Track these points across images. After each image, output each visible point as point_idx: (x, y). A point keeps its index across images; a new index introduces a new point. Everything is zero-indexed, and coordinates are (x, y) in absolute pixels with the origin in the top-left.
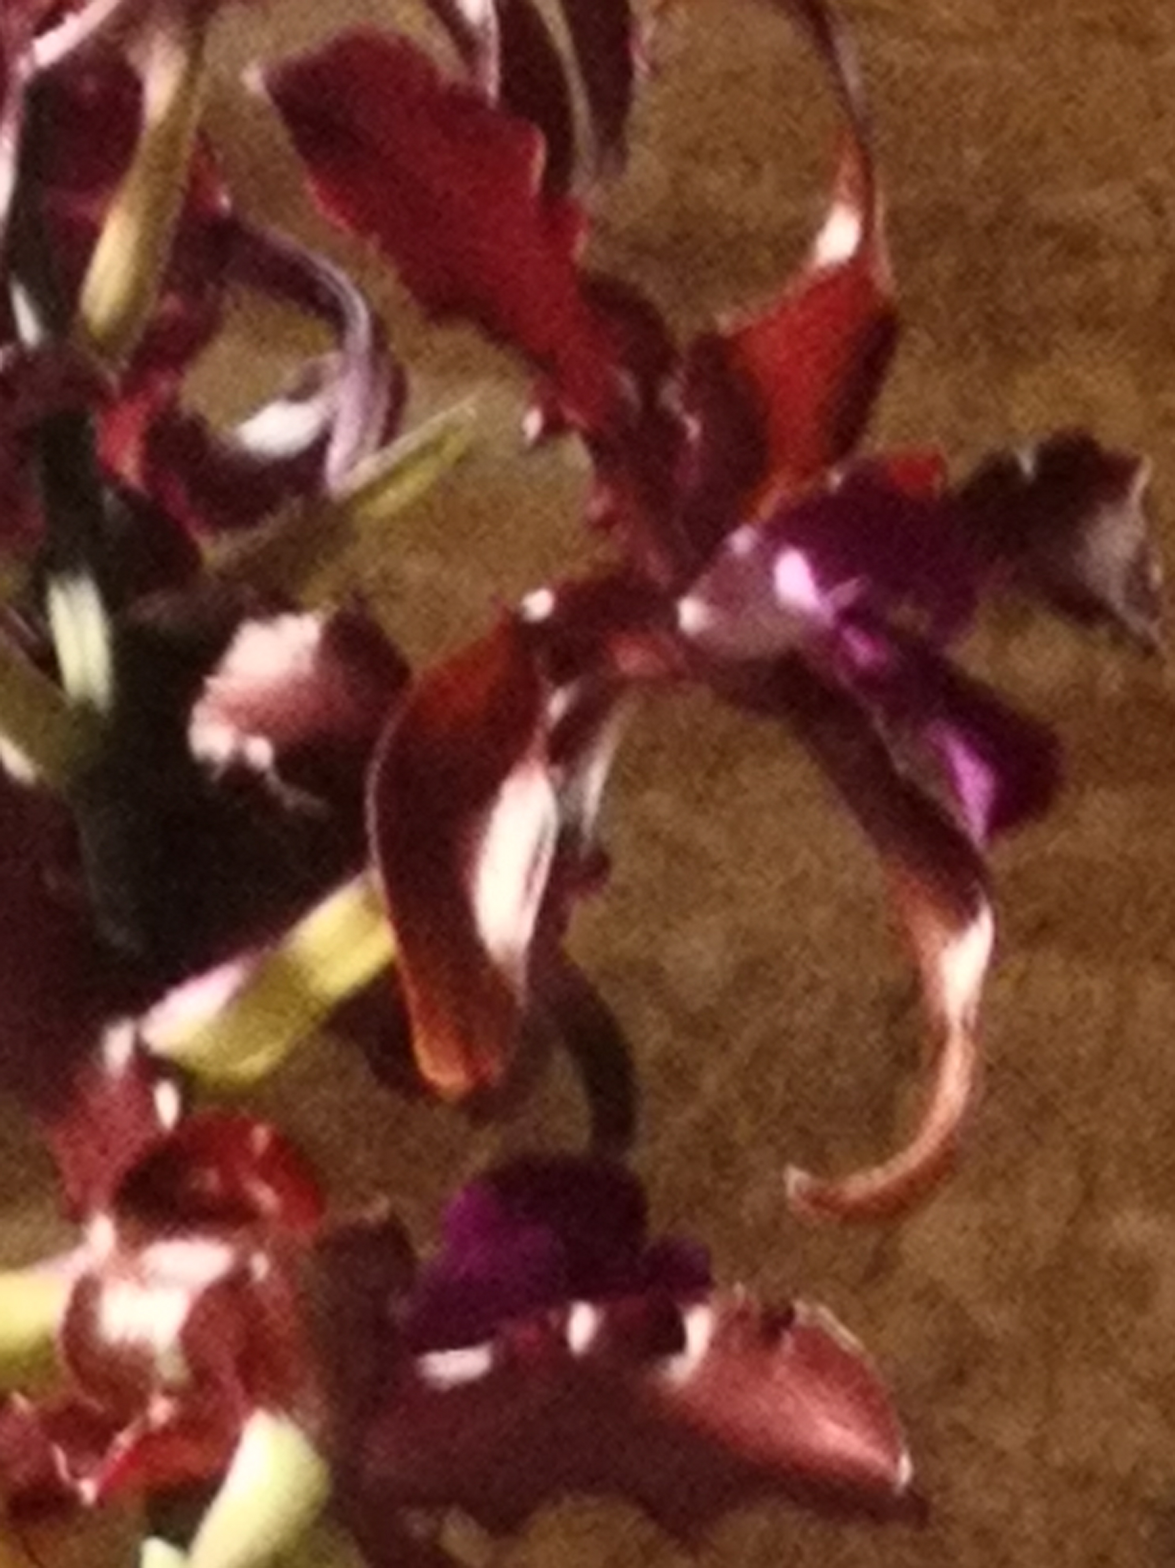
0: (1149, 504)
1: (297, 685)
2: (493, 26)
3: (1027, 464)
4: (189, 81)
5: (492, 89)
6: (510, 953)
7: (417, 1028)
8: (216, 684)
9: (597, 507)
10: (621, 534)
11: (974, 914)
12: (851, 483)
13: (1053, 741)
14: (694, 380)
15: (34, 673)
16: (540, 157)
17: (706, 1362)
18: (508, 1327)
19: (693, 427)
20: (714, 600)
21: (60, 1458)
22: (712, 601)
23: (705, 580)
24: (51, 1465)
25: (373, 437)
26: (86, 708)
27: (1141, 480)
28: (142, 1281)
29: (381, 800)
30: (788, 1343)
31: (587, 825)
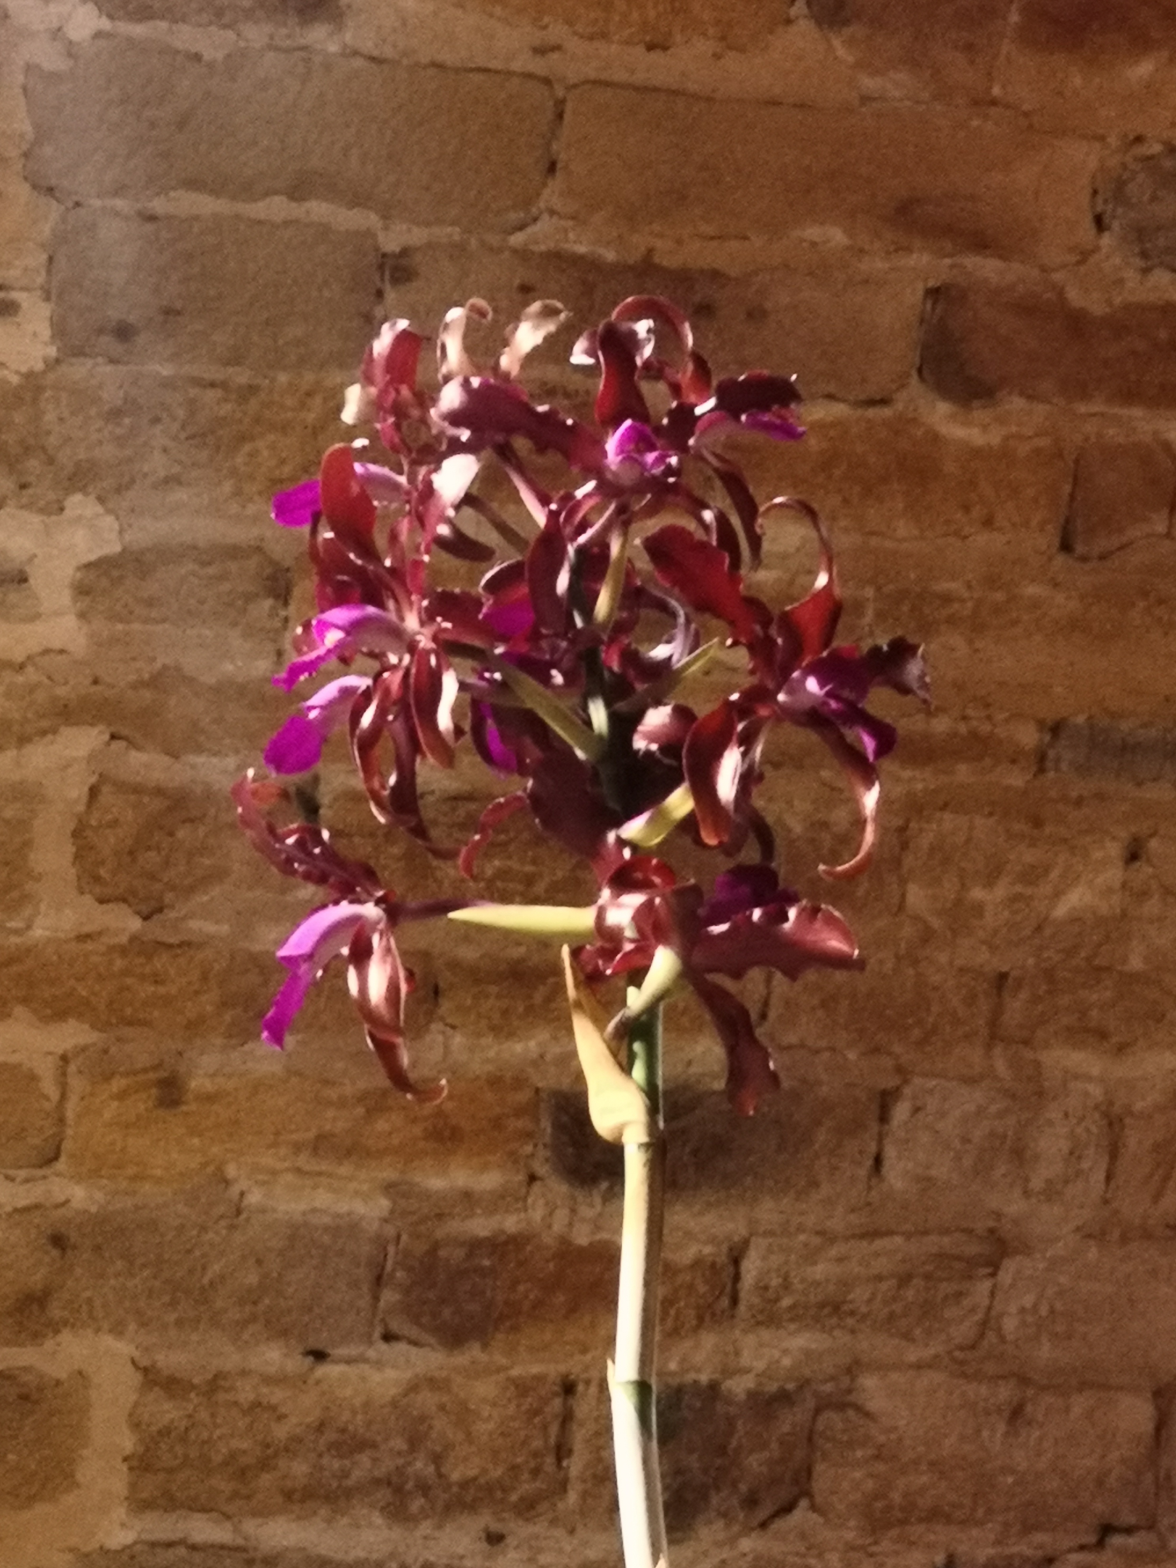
0: (923, 657)
1: (664, 726)
2: (714, 524)
3: (885, 648)
4: (623, 547)
5: (714, 543)
6: (728, 801)
7: (701, 825)
8: (640, 728)
9: (751, 666)
10: (758, 675)
11: (873, 784)
12: (829, 655)
13: (894, 730)
14: (780, 627)
15: (585, 728)
16: (727, 561)
17: (794, 922)
18: (733, 917)
19: (780, 641)
20: (789, 693)
21: (600, 962)
22: (786, 693)
23: (785, 687)
24: (597, 965)
25: (687, 651)
26: (600, 737)
27: (920, 651)
28: (619, 906)
29: (687, 758)
30: (820, 915)
31: (756, 765)
